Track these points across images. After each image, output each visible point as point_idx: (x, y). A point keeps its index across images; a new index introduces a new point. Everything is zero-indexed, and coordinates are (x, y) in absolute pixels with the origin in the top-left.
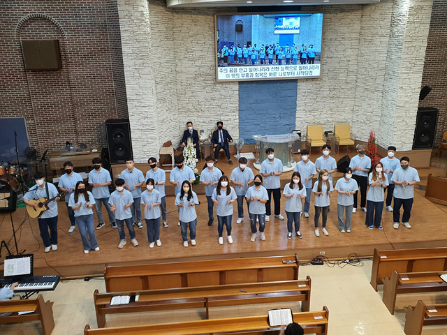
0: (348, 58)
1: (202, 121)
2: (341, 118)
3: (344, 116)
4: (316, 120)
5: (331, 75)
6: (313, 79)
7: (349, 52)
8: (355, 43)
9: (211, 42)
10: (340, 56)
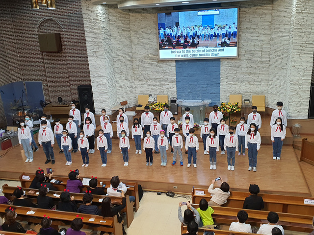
3: (261, 88)
4: (237, 90)
7: (262, 37)
8: (267, 30)
9: (155, 32)
10: (255, 41)
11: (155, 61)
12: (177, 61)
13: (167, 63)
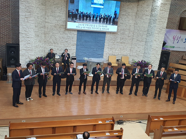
0: (130, 24)
1: (57, 49)
2: (125, 53)
3: (126, 52)
4: (113, 53)
5: (122, 32)
6: (113, 33)
7: (131, 22)
8: (134, 17)
9: (65, 9)
10: (126, 23)
11: (63, 30)
12: (78, 31)
13: (71, 32)
